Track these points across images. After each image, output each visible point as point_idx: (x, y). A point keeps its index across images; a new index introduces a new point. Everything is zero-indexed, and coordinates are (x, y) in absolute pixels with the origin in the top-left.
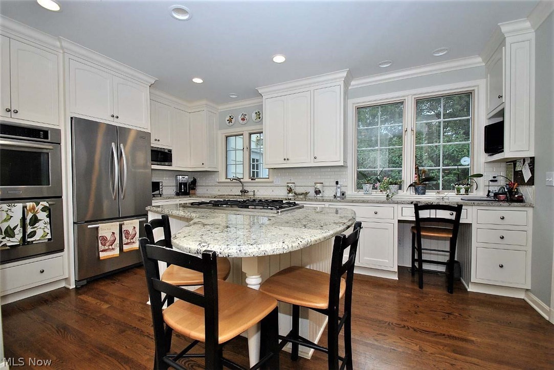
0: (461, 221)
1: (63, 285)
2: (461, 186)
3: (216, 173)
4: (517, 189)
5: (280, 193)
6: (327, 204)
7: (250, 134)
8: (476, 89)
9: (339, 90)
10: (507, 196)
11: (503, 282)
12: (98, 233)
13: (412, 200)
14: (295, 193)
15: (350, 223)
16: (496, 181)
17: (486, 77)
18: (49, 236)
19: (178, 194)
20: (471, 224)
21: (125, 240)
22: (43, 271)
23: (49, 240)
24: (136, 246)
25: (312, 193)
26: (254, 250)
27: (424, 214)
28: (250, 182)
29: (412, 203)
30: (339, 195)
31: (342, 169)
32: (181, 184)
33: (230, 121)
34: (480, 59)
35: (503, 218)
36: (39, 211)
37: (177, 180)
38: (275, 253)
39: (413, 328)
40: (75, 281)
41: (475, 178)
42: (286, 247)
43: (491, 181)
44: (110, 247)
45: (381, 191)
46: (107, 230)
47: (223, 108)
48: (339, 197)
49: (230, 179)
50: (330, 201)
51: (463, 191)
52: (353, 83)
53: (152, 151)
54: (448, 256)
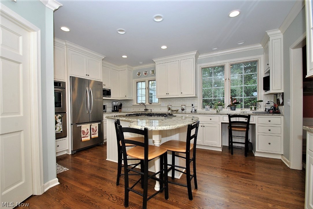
0: (250, 123)
1: (65, 153)
2: (252, 106)
3: (132, 101)
4: (278, 108)
5: (165, 110)
6: (187, 115)
7: (149, 81)
8: (259, 59)
9: (192, 60)
10: (273, 111)
11: (271, 151)
12: (81, 129)
13: (227, 113)
14: (172, 110)
15: (195, 121)
16: (269, 104)
17: (264, 54)
18: (61, 130)
19: (113, 111)
20: (255, 124)
21: (92, 133)
22: (59, 146)
23: (61, 132)
24: (97, 135)
25: (180, 110)
26: (160, 128)
27: (233, 119)
28: (149, 105)
29: (227, 114)
30: (193, 111)
31: (195, 98)
32: (114, 106)
33: (139, 75)
34: (260, 45)
35: (270, 121)
36: (58, 118)
37: (112, 104)
38: (167, 129)
39: (225, 169)
40: (71, 151)
41: (259, 103)
42: (171, 127)
43: (267, 104)
44: (86, 136)
45: (214, 109)
46: (85, 128)
47: (135, 68)
48: (193, 112)
49: (139, 103)
50: (189, 114)
51: (253, 109)
52: (200, 56)
53: (103, 90)
54: (244, 139)
